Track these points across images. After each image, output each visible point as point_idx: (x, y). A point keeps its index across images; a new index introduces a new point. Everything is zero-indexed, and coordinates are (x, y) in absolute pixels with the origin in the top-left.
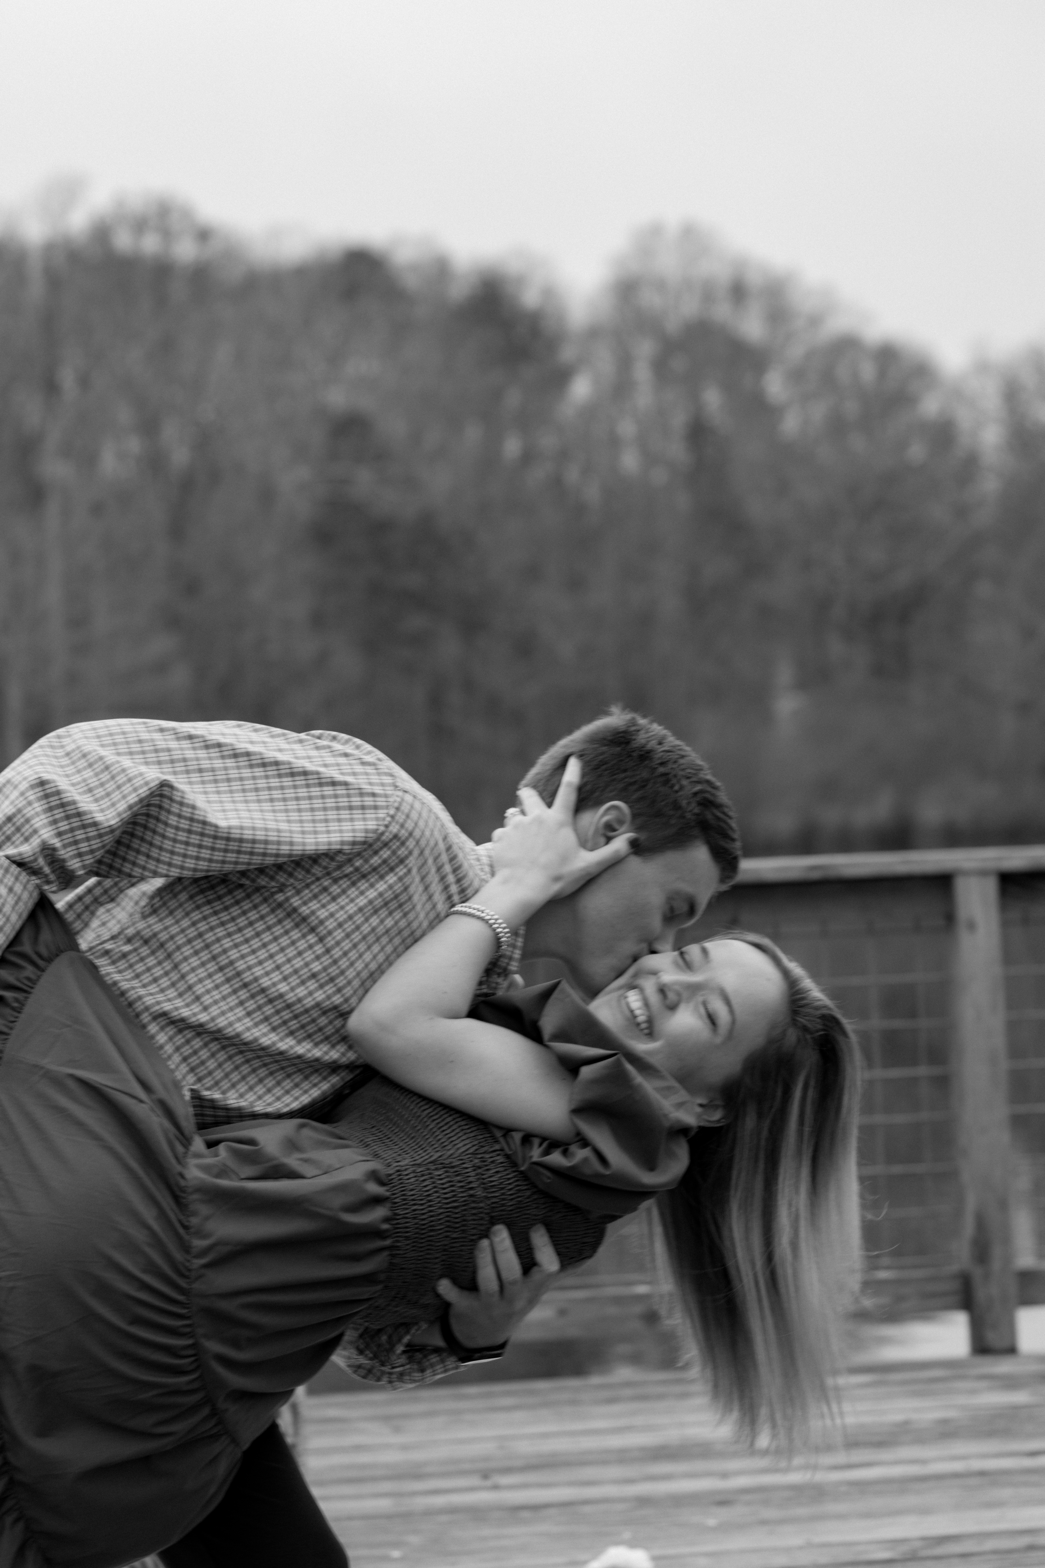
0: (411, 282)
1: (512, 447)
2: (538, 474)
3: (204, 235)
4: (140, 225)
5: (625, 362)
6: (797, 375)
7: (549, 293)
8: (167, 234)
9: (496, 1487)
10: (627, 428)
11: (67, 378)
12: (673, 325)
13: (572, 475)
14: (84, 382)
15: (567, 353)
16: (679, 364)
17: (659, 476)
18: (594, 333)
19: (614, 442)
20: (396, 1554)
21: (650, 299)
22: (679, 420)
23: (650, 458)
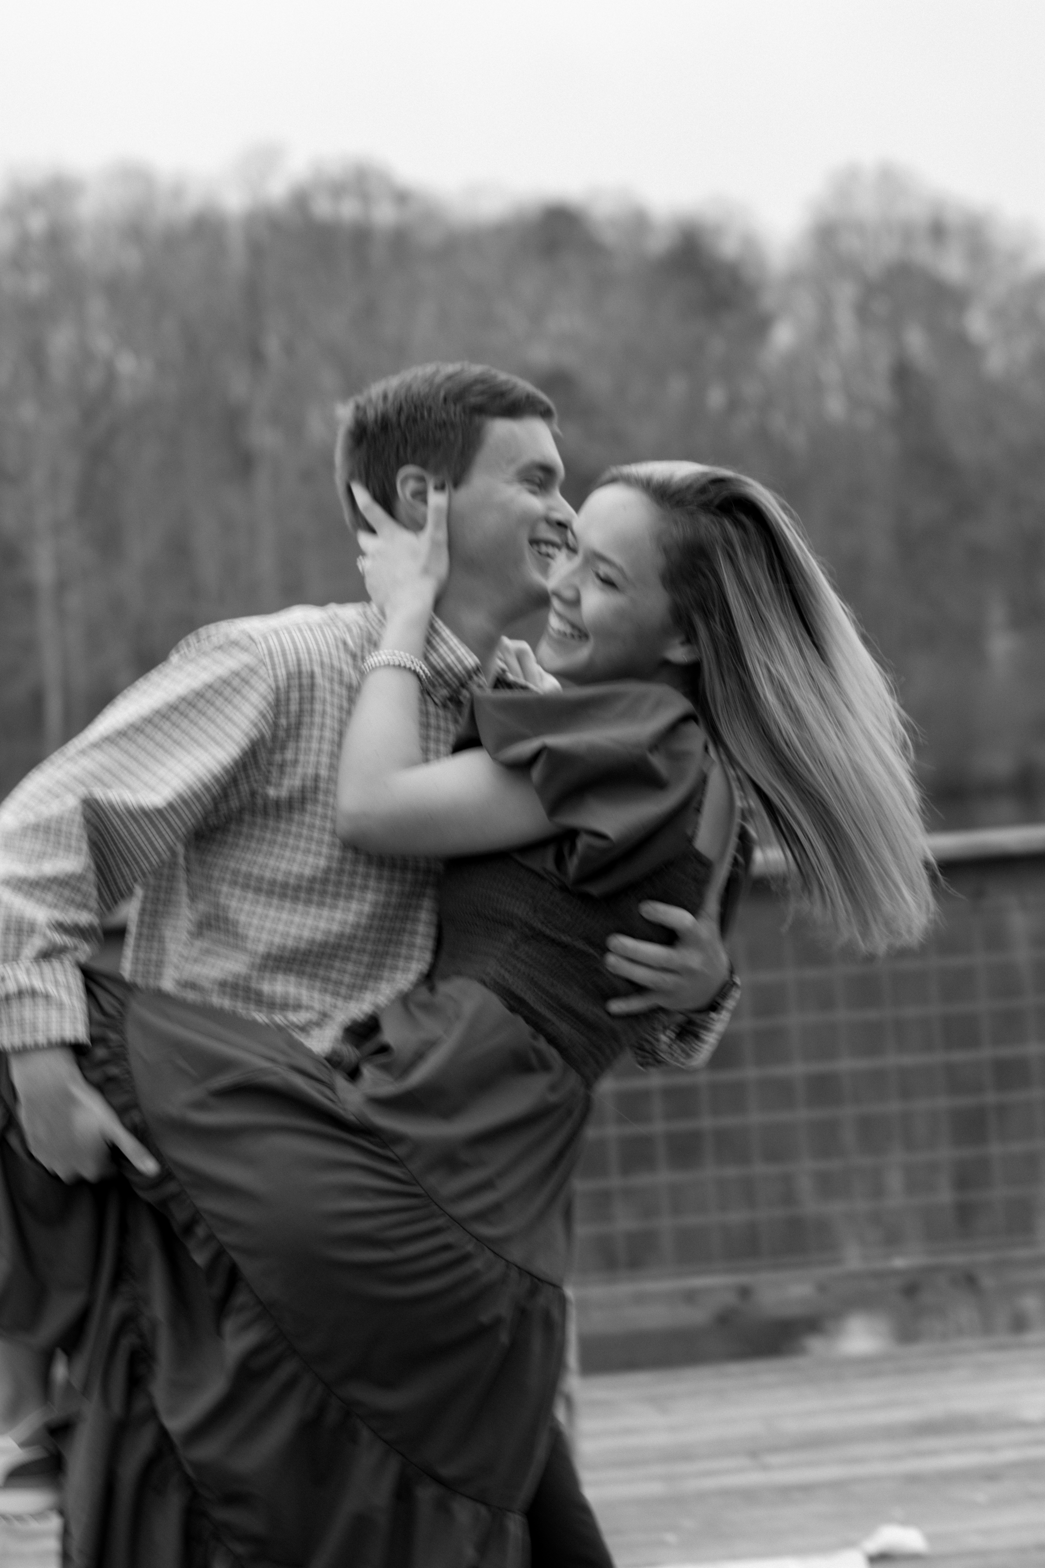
0: (609, 237)
1: (716, 397)
2: (743, 424)
3: (402, 197)
4: (337, 190)
5: (826, 307)
6: (999, 314)
7: (750, 242)
8: (365, 197)
9: (765, 1468)
10: (831, 373)
11: (272, 346)
12: (873, 268)
13: (778, 422)
14: (289, 349)
15: (769, 300)
16: (880, 307)
17: (865, 421)
18: (794, 279)
19: (818, 388)
20: (670, 1538)
21: (850, 243)
22: (882, 363)
23: (855, 402)
